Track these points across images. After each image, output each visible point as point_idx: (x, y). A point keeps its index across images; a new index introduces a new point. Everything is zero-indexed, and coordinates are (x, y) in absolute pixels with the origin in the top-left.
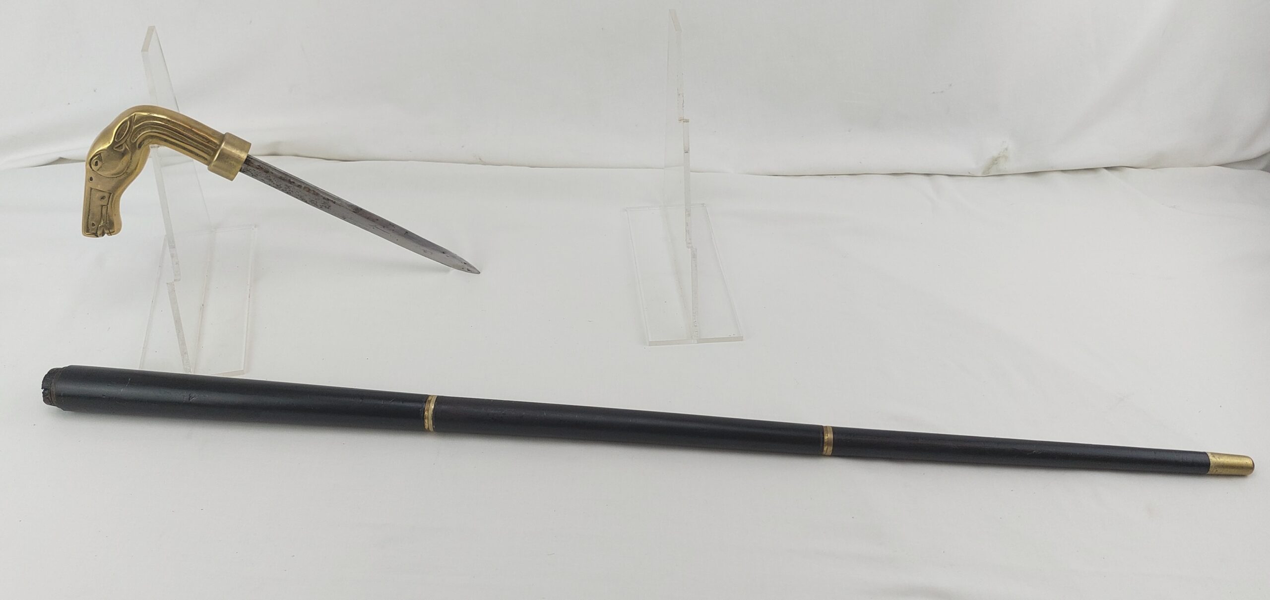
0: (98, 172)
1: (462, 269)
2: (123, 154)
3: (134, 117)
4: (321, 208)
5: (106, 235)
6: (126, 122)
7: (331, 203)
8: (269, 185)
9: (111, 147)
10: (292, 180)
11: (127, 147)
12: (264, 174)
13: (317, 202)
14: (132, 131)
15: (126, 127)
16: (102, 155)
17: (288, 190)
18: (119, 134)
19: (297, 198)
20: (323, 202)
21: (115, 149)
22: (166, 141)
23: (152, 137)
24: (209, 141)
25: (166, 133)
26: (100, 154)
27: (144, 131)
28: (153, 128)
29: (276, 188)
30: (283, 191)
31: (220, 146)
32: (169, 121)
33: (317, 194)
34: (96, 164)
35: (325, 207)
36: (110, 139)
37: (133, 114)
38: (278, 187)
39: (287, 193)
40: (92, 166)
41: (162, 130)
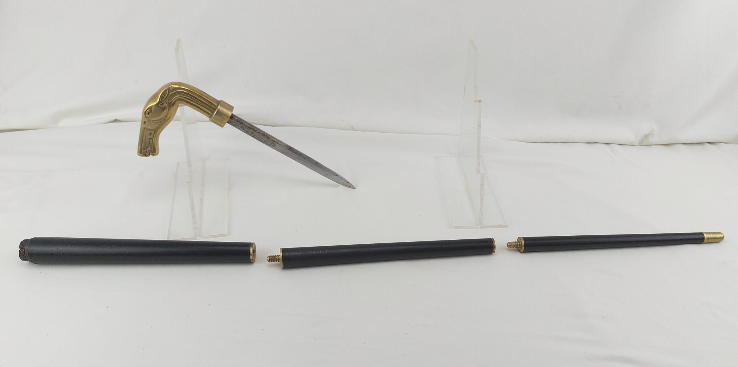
0: (149, 118)
1: (346, 186)
2: (164, 109)
3: (171, 88)
4: (270, 146)
5: (151, 155)
6: (166, 90)
7: (276, 144)
8: (243, 131)
9: (157, 104)
10: (255, 129)
11: (166, 105)
12: (240, 125)
13: (268, 143)
14: (170, 95)
15: (166, 93)
16: (152, 109)
17: (252, 135)
18: (162, 97)
19: (257, 139)
20: (271, 143)
21: (160, 105)
22: (188, 102)
23: (181, 100)
24: (212, 104)
25: (188, 97)
26: (151, 108)
27: (176, 96)
28: (181, 94)
29: (246, 133)
30: (250, 135)
31: (217, 107)
32: (190, 91)
33: (269, 138)
34: (149, 114)
35: (273, 145)
36: (157, 99)
37: (170, 86)
38: (247, 133)
39: (252, 136)
40: (147, 115)
41: (186, 96)
